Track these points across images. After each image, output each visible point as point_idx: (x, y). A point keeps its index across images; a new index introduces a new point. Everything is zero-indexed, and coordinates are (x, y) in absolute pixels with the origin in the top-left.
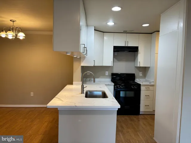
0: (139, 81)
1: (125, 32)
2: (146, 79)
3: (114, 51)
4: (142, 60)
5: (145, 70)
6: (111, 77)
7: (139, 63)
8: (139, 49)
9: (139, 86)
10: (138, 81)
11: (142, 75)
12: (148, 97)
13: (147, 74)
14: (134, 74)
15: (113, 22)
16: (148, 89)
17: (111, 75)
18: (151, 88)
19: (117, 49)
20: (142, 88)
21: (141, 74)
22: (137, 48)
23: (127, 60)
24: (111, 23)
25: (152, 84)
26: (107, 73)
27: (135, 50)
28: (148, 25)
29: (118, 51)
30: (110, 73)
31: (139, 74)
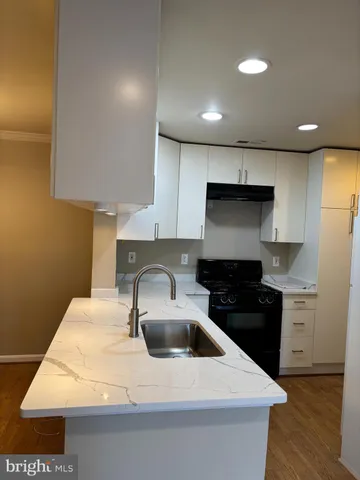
0: (271, 281)
1: (242, 145)
2: (291, 274)
3: (208, 198)
4: (282, 223)
5: (288, 252)
6: (195, 270)
7: (274, 232)
8: (276, 193)
9: (278, 297)
10: (269, 280)
11: (278, 265)
12: (300, 327)
13: (292, 263)
14: (259, 263)
15: (220, 113)
16: (301, 305)
17: (195, 263)
18: (309, 302)
19: (216, 192)
21: (275, 262)
22: (271, 189)
23: (240, 224)
24: (212, 116)
25: (312, 291)
26: (185, 259)
27: (264, 195)
28: (314, 127)
29: (217, 198)
30: (195, 257)
31: (271, 262)
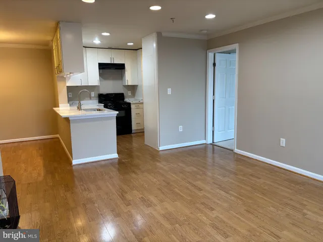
2: (136, 98)
3: (99, 69)
4: (129, 78)
5: (133, 88)
6: (97, 99)
7: (127, 81)
8: (126, 66)
9: (129, 104)
10: (127, 100)
11: (131, 94)
12: (138, 115)
13: (136, 93)
14: (123, 94)
15: (100, 41)
16: (138, 107)
17: (97, 95)
18: (140, 106)
19: (102, 66)
20: (133, 107)
21: (129, 93)
22: (123, 65)
23: (114, 79)
24: (97, 41)
25: (141, 102)
26: (93, 94)
27: (121, 67)
28: (132, 44)
29: (103, 68)
30: (97, 93)
31: (128, 94)
